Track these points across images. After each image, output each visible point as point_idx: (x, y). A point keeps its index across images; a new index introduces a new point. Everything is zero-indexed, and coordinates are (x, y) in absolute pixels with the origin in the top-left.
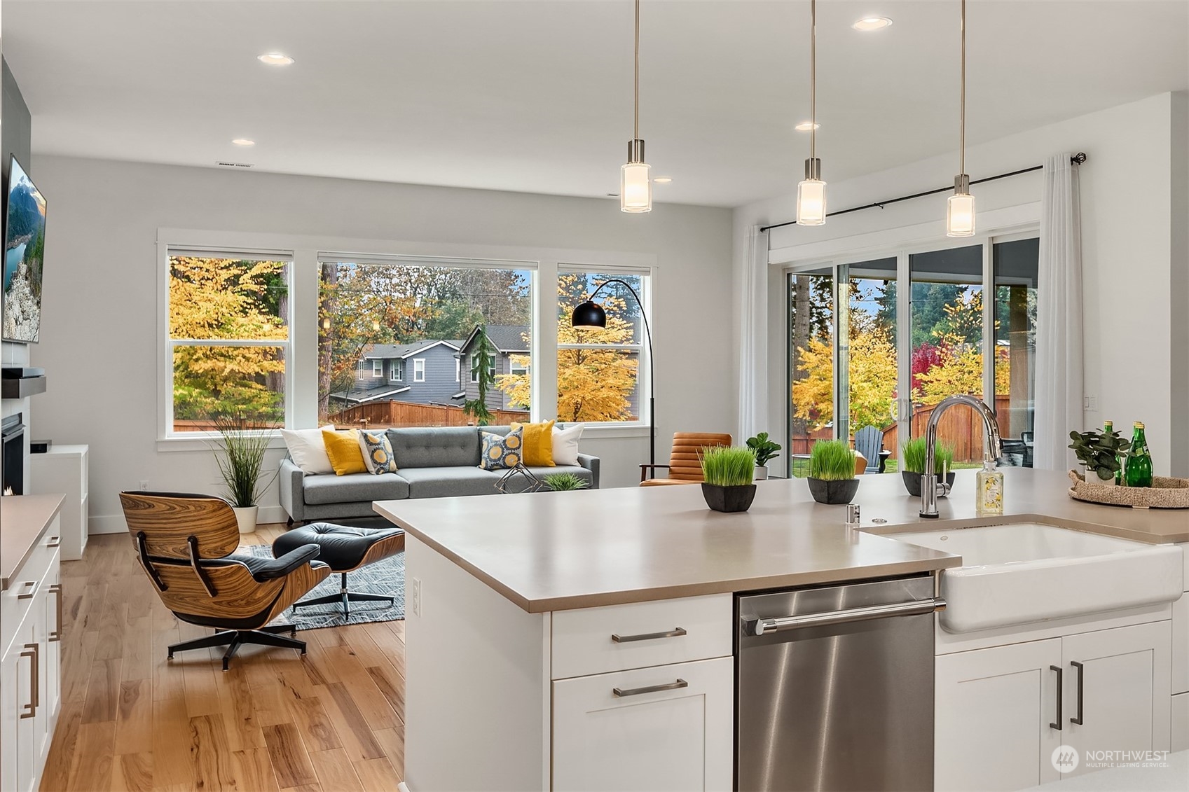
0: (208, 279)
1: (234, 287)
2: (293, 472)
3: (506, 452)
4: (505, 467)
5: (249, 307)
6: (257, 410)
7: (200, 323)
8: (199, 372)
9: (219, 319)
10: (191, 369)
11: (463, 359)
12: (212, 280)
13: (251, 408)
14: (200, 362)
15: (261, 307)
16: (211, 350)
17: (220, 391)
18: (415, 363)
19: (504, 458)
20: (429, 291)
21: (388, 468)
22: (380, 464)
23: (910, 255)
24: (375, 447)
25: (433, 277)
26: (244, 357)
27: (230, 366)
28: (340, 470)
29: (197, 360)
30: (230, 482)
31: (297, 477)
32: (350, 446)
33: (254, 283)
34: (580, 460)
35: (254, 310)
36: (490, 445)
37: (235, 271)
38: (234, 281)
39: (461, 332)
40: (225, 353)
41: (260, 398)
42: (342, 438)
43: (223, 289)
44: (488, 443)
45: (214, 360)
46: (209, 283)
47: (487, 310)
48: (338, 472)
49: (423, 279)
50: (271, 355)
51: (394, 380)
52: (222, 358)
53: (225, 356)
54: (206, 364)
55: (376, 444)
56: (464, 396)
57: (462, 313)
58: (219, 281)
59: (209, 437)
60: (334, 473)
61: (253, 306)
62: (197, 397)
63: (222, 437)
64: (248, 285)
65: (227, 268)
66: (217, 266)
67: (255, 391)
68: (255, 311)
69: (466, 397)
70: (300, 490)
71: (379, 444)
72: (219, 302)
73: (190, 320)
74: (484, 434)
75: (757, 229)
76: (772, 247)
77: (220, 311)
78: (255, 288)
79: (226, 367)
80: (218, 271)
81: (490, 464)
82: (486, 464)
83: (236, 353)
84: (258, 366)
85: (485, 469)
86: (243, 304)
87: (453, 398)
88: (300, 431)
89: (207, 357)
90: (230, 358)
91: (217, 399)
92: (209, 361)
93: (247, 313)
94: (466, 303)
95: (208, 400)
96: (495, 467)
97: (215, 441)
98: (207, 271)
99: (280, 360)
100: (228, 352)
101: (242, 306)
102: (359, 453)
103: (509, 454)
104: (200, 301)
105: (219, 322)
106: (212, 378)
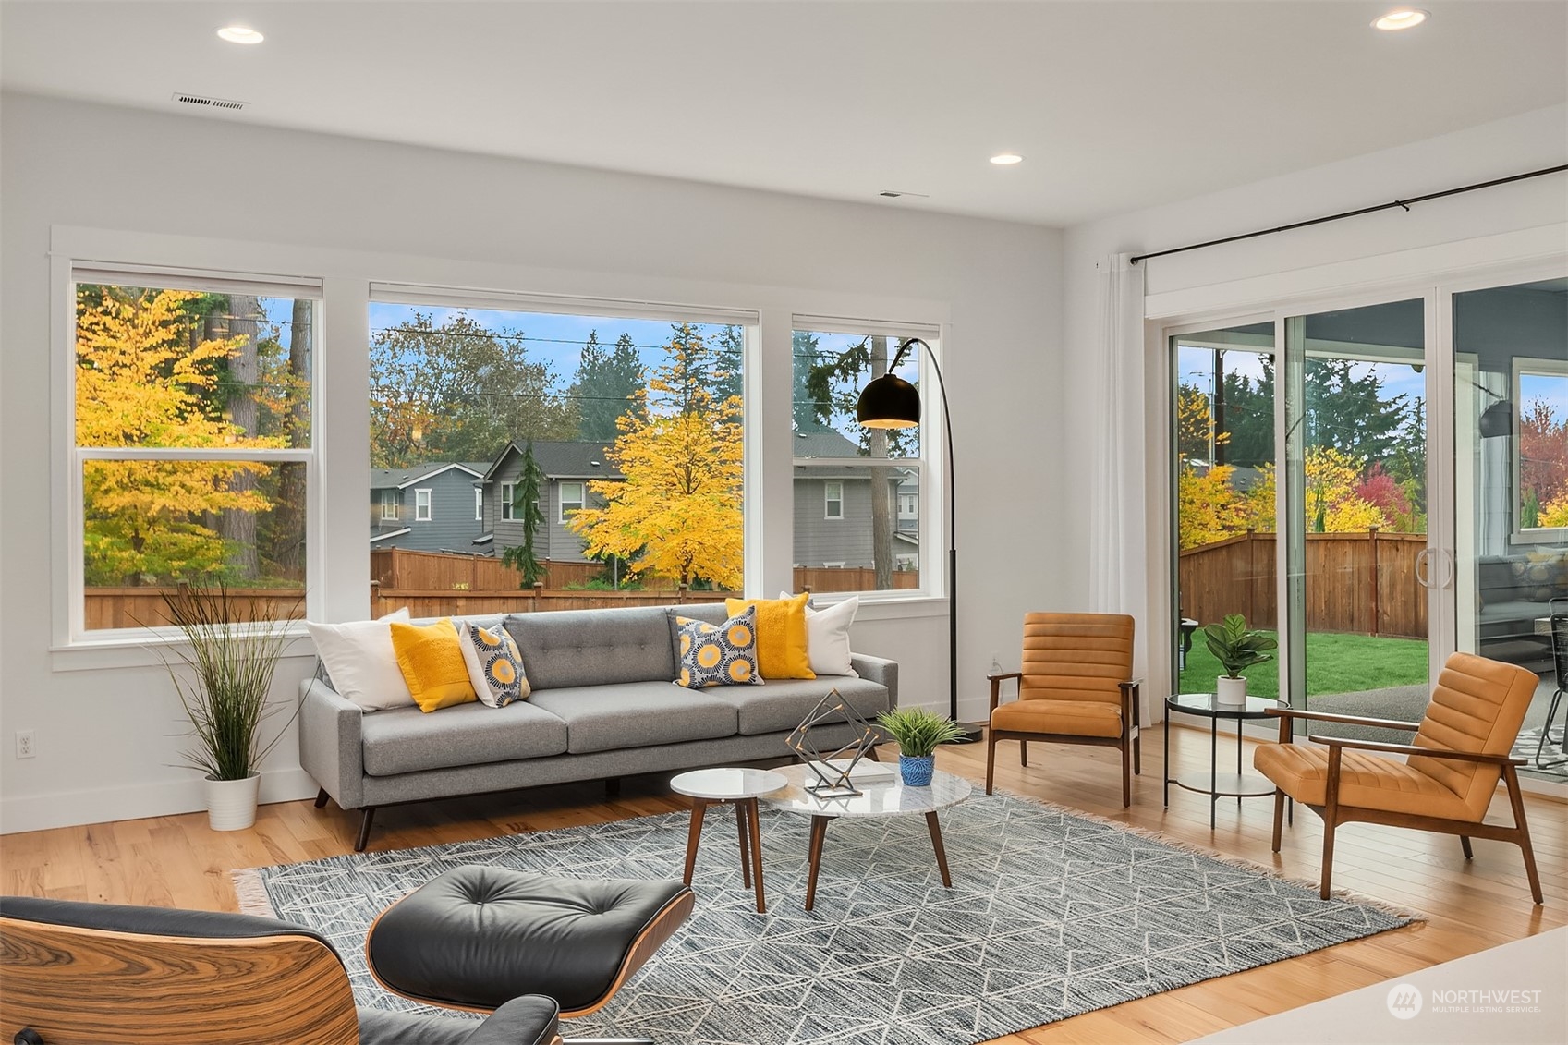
0: (125, 366)
1: (165, 378)
2: (342, 713)
3: (729, 654)
4: (729, 683)
5: (189, 409)
6: (203, 567)
7: (110, 435)
8: (110, 510)
9: (142, 428)
10: (97, 505)
11: (488, 489)
12: (130, 367)
13: (194, 565)
14: (111, 495)
15: (208, 409)
16: (129, 476)
17: (143, 539)
18: (417, 494)
19: (727, 666)
20: (431, 396)
21: (517, 694)
22: (504, 686)
23: (1453, 294)
24: (492, 653)
25: (438, 376)
26: (183, 486)
27: (160, 501)
28: (430, 701)
29: (107, 492)
30: (205, 730)
31: (349, 722)
32: (446, 653)
33: (197, 372)
34: (856, 665)
35: (197, 414)
36: (698, 641)
37: (165, 354)
38: (166, 370)
39: (477, 452)
40: (152, 481)
41: (208, 549)
42: (429, 638)
43: (148, 382)
44: (693, 639)
45: (134, 492)
46: (125, 371)
47: (513, 422)
48: (426, 704)
49: (422, 378)
50: (226, 483)
51: (386, 518)
52: (148, 489)
53: (152, 486)
54: (122, 499)
55: (494, 648)
56: (491, 540)
57: (480, 425)
58: (141, 369)
59: (159, 640)
60: (416, 706)
61: (195, 408)
62: (106, 550)
63: (186, 638)
64: (188, 375)
65: (154, 348)
66: (138, 344)
67: (199, 538)
68: (199, 416)
69: (495, 541)
70: (356, 747)
71: (500, 647)
72: (141, 401)
73: (96, 428)
74: (681, 621)
75: (1125, 258)
76: (1150, 289)
77: (145, 414)
78: (198, 380)
79: (153, 503)
80: (140, 354)
81: (699, 677)
82: (692, 676)
83: (170, 479)
84: (207, 500)
85: (690, 687)
86: (179, 405)
87: (475, 543)
88: (343, 624)
89: (122, 487)
90: (159, 488)
91: (140, 552)
92: (126, 493)
93: (187, 418)
94: (483, 413)
95: (125, 555)
96: (710, 683)
97: (169, 646)
98: (123, 353)
99: (241, 491)
100: (157, 478)
101: (177, 408)
102: (462, 666)
103: (736, 658)
104: (112, 399)
105: (141, 432)
106: (131, 518)
